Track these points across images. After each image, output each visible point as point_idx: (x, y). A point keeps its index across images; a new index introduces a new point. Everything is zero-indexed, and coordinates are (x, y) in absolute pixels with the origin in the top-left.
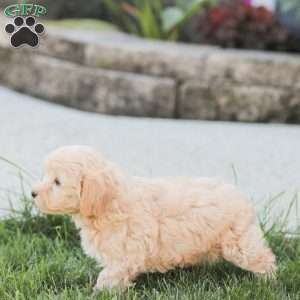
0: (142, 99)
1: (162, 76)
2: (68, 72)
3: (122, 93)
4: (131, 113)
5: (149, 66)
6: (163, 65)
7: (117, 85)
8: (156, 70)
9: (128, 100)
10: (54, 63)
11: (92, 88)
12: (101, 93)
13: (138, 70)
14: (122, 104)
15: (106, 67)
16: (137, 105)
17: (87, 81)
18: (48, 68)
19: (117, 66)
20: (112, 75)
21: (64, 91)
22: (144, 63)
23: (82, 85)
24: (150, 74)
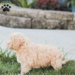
0: (22, 24)
1: (27, 17)
3: (17, 22)
4: (19, 27)
6: (28, 15)
7: (16, 20)
8: (26, 16)
9: (18, 24)
11: (9, 21)
12: (11, 22)
13: (21, 16)
14: (17, 25)
15: (13, 15)
16: (21, 25)
17: (8, 19)
19: (15, 15)
20: (14, 17)
22: (23, 14)
23: (6, 20)
24: (24, 17)
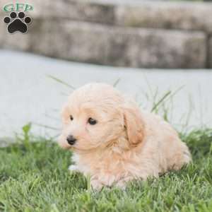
0: (174, 53)
1: (192, 30)
2: (98, 34)
3: (154, 49)
5: (179, 22)
6: (193, 20)
7: (149, 42)
8: (186, 25)
9: (160, 55)
10: (86, 27)
11: (123, 47)
12: (133, 51)
13: (169, 26)
14: (154, 60)
15: (136, 25)
16: (169, 59)
17: (119, 40)
18: (79, 32)
19: (147, 24)
20: (143, 33)
21: (96, 54)
22: (174, 18)
23: (114, 44)
24: (180, 29)
